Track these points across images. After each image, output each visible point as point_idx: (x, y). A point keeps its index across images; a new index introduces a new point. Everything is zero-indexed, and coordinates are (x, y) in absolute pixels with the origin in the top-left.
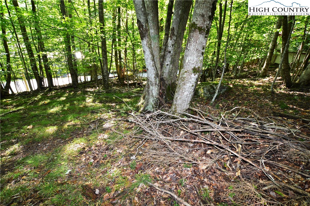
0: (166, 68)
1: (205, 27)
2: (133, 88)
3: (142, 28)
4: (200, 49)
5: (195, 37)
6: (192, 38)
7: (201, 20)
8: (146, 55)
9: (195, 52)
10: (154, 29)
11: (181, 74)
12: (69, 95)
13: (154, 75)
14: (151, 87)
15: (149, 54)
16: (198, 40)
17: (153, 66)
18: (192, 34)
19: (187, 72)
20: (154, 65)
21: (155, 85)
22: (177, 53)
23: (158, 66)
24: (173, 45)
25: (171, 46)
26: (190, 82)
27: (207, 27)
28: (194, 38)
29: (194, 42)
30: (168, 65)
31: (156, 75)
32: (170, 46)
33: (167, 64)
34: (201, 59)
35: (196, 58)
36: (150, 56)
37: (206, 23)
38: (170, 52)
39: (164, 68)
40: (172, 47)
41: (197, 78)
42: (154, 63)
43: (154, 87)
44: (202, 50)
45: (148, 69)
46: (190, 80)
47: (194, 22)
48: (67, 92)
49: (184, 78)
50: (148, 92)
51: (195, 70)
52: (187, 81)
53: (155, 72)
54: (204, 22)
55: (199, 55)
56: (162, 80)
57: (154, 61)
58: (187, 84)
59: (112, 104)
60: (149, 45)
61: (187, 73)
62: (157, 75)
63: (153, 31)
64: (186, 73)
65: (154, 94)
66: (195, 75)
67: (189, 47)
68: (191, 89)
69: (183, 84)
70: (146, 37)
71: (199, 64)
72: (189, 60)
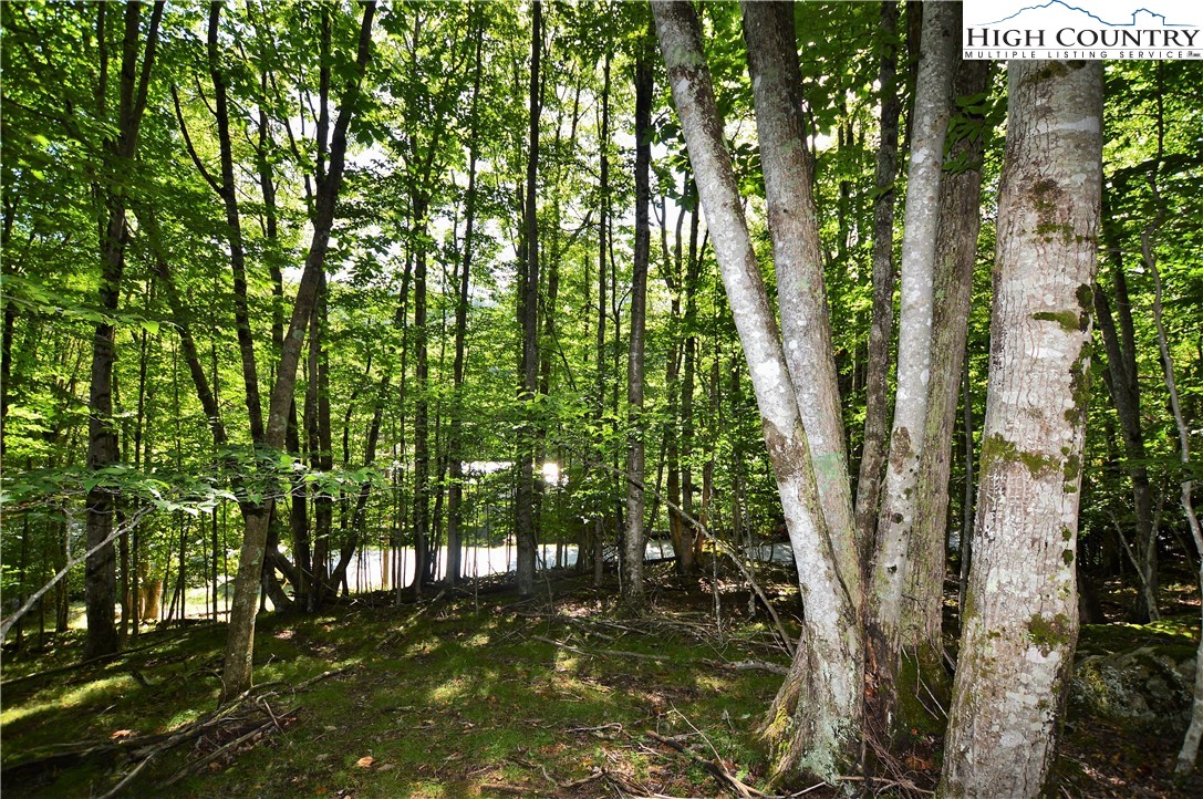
0: (888, 582)
1: (1057, 451)
2: (735, 615)
3: (783, 446)
4: (1050, 540)
5: (1013, 490)
6: (1000, 492)
7: (1030, 427)
8: (799, 535)
9: (1025, 550)
10: (823, 433)
11: (969, 642)
12: (502, 623)
13: (835, 616)
14: (824, 665)
15: (808, 532)
16: (1033, 504)
17: (830, 579)
18: (996, 478)
19: (998, 635)
20: (833, 572)
21: (841, 657)
22: (930, 514)
23: (851, 568)
24: (908, 492)
25: (900, 496)
26: (1026, 686)
27: (1065, 451)
28: (1013, 493)
29: (1012, 512)
30: (894, 569)
31: (845, 616)
32: (895, 494)
33: (889, 565)
34: (1063, 581)
35: (1035, 576)
36: (816, 539)
37: (1055, 438)
38: (899, 518)
39: (877, 583)
40: (908, 498)
41: (1060, 670)
42: (832, 566)
43: (836, 668)
44: (1059, 543)
45: (810, 587)
46: (1024, 677)
47: (997, 434)
48: (497, 613)
49: (988, 664)
50: (811, 686)
51: (1041, 632)
52: (1006, 677)
53: (838, 603)
54: (1047, 434)
55: (1048, 562)
56: (870, 632)
57: (833, 558)
58: (1008, 694)
59: (649, 697)
60: (808, 500)
61: (1004, 643)
62: (849, 614)
63: (821, 441)
64: (993, 641)
65: (841, 701)
66: (1045, 654)
67: (994, 529)
68: (1034, 721)
69: (988, 693)
70: (797, 474)
71: (1060, 605)
72: (999, 582)
